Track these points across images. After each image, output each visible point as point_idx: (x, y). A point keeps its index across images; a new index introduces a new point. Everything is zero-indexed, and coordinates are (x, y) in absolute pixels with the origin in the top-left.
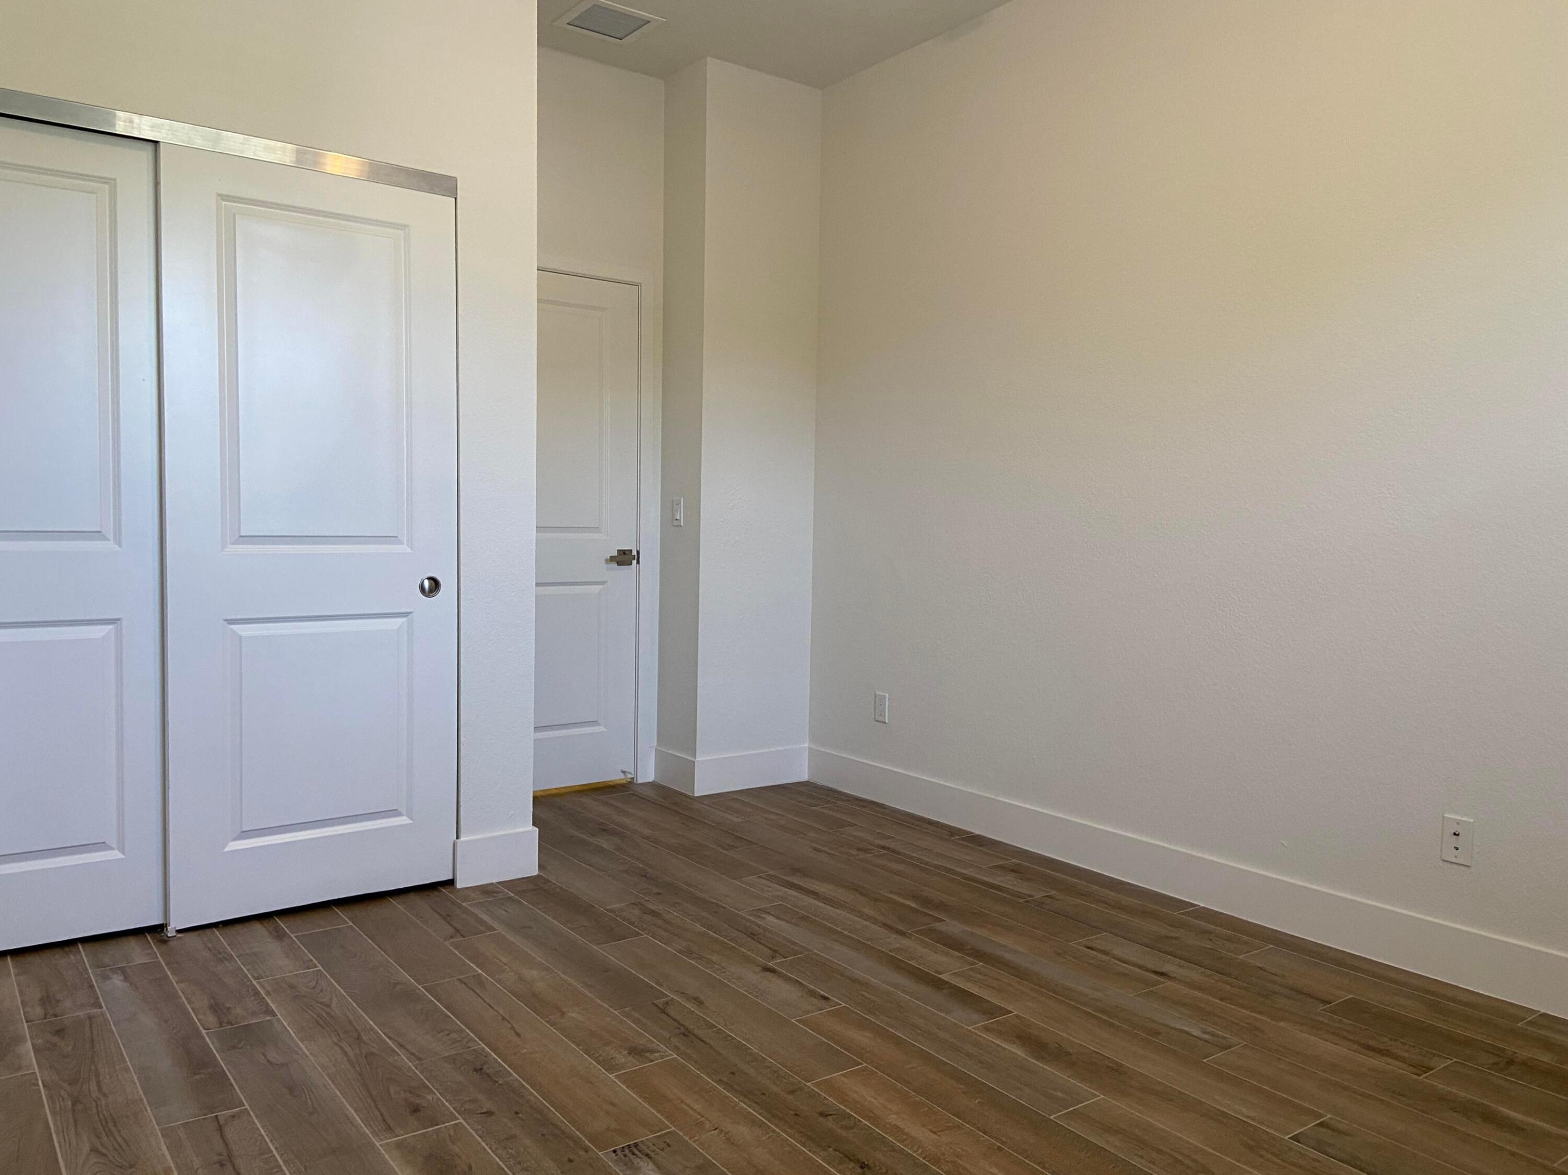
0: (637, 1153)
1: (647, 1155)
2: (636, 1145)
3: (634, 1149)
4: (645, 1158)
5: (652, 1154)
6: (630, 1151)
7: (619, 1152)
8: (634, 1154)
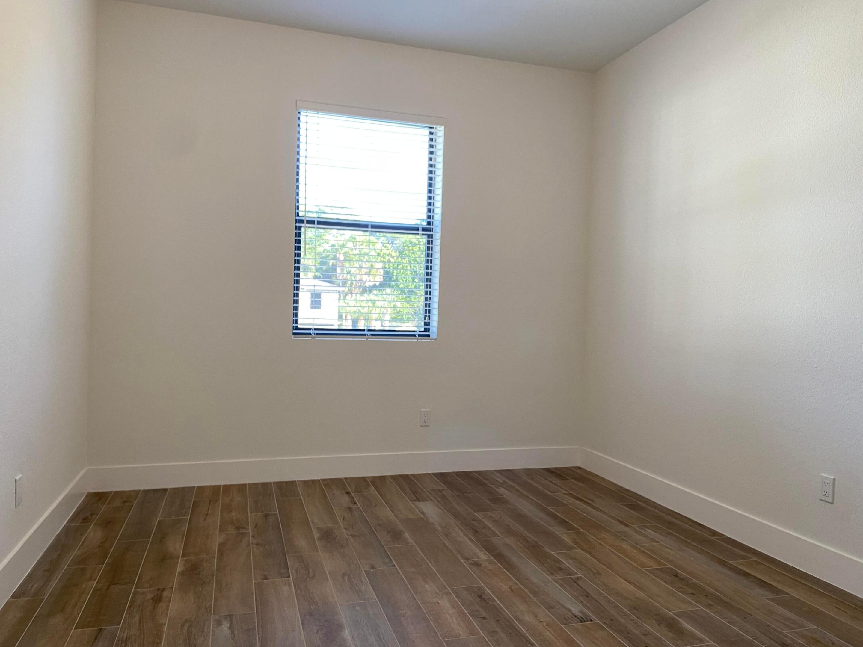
0: (580, 618)
1: (575, 616)
2: (581, 622)
3: (582, 621)
4: (577, 615)
5: (574, 617)
6: (584, 619)
7: (589, 620)
8: (582, 618)
